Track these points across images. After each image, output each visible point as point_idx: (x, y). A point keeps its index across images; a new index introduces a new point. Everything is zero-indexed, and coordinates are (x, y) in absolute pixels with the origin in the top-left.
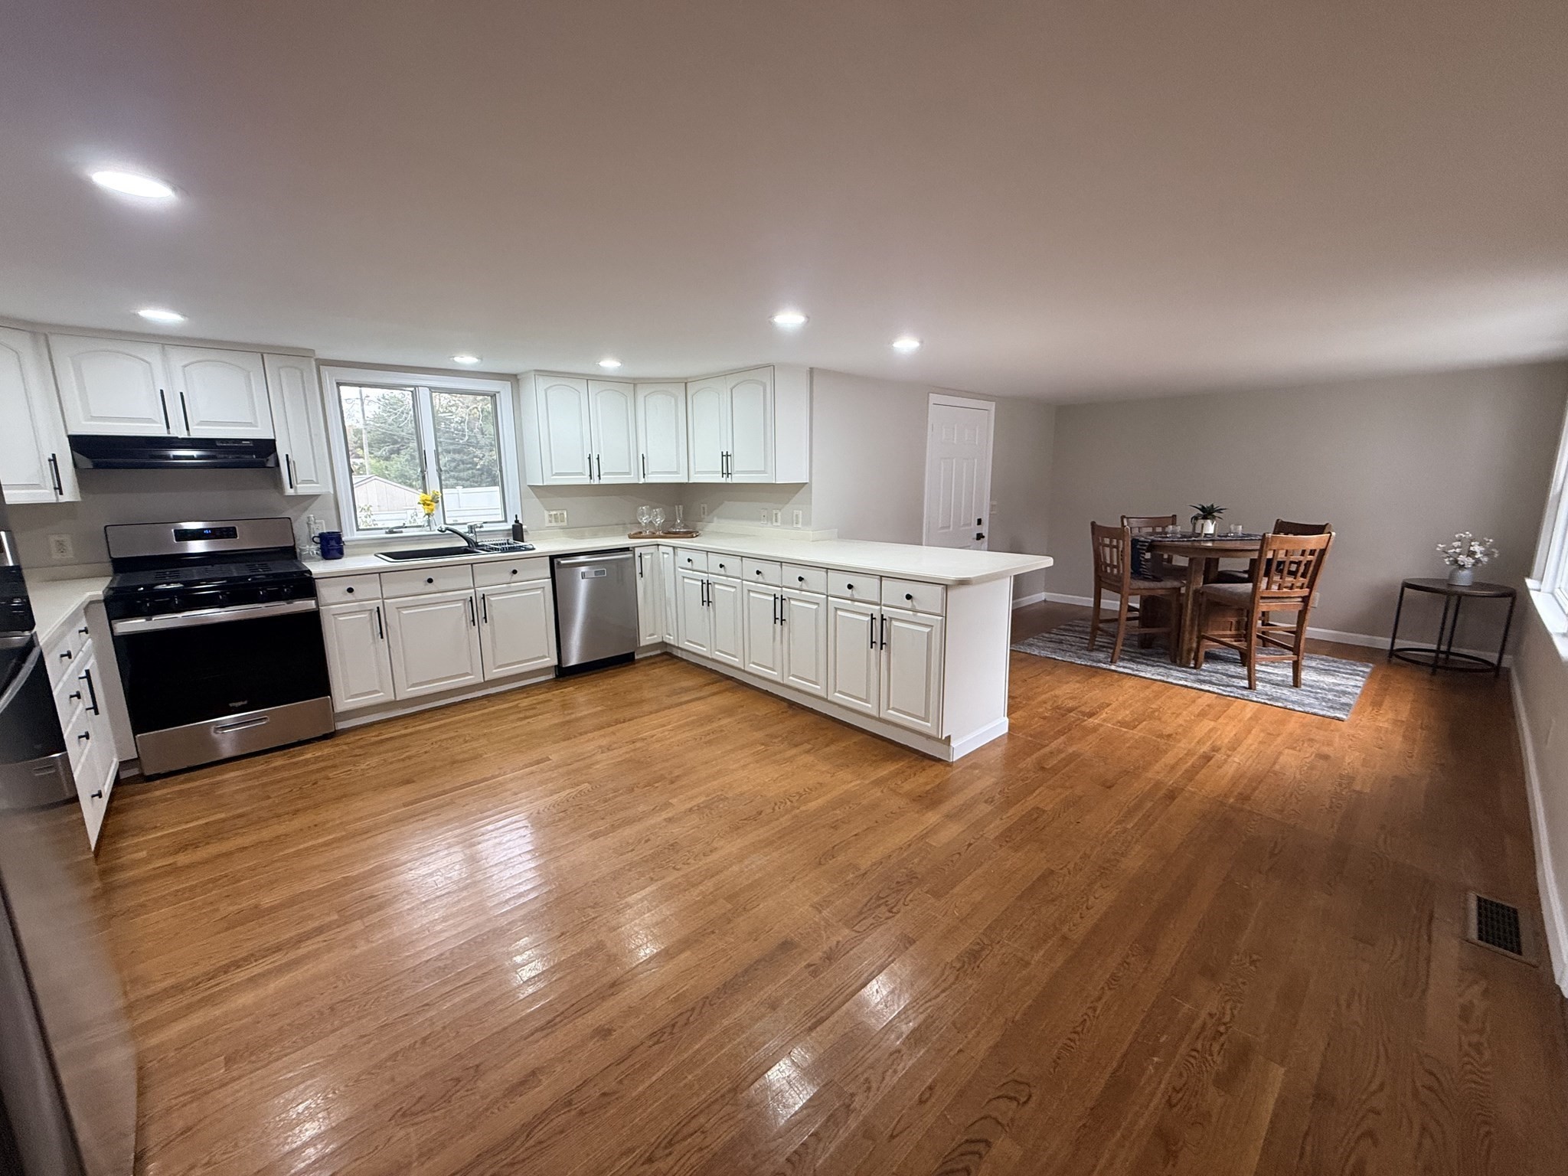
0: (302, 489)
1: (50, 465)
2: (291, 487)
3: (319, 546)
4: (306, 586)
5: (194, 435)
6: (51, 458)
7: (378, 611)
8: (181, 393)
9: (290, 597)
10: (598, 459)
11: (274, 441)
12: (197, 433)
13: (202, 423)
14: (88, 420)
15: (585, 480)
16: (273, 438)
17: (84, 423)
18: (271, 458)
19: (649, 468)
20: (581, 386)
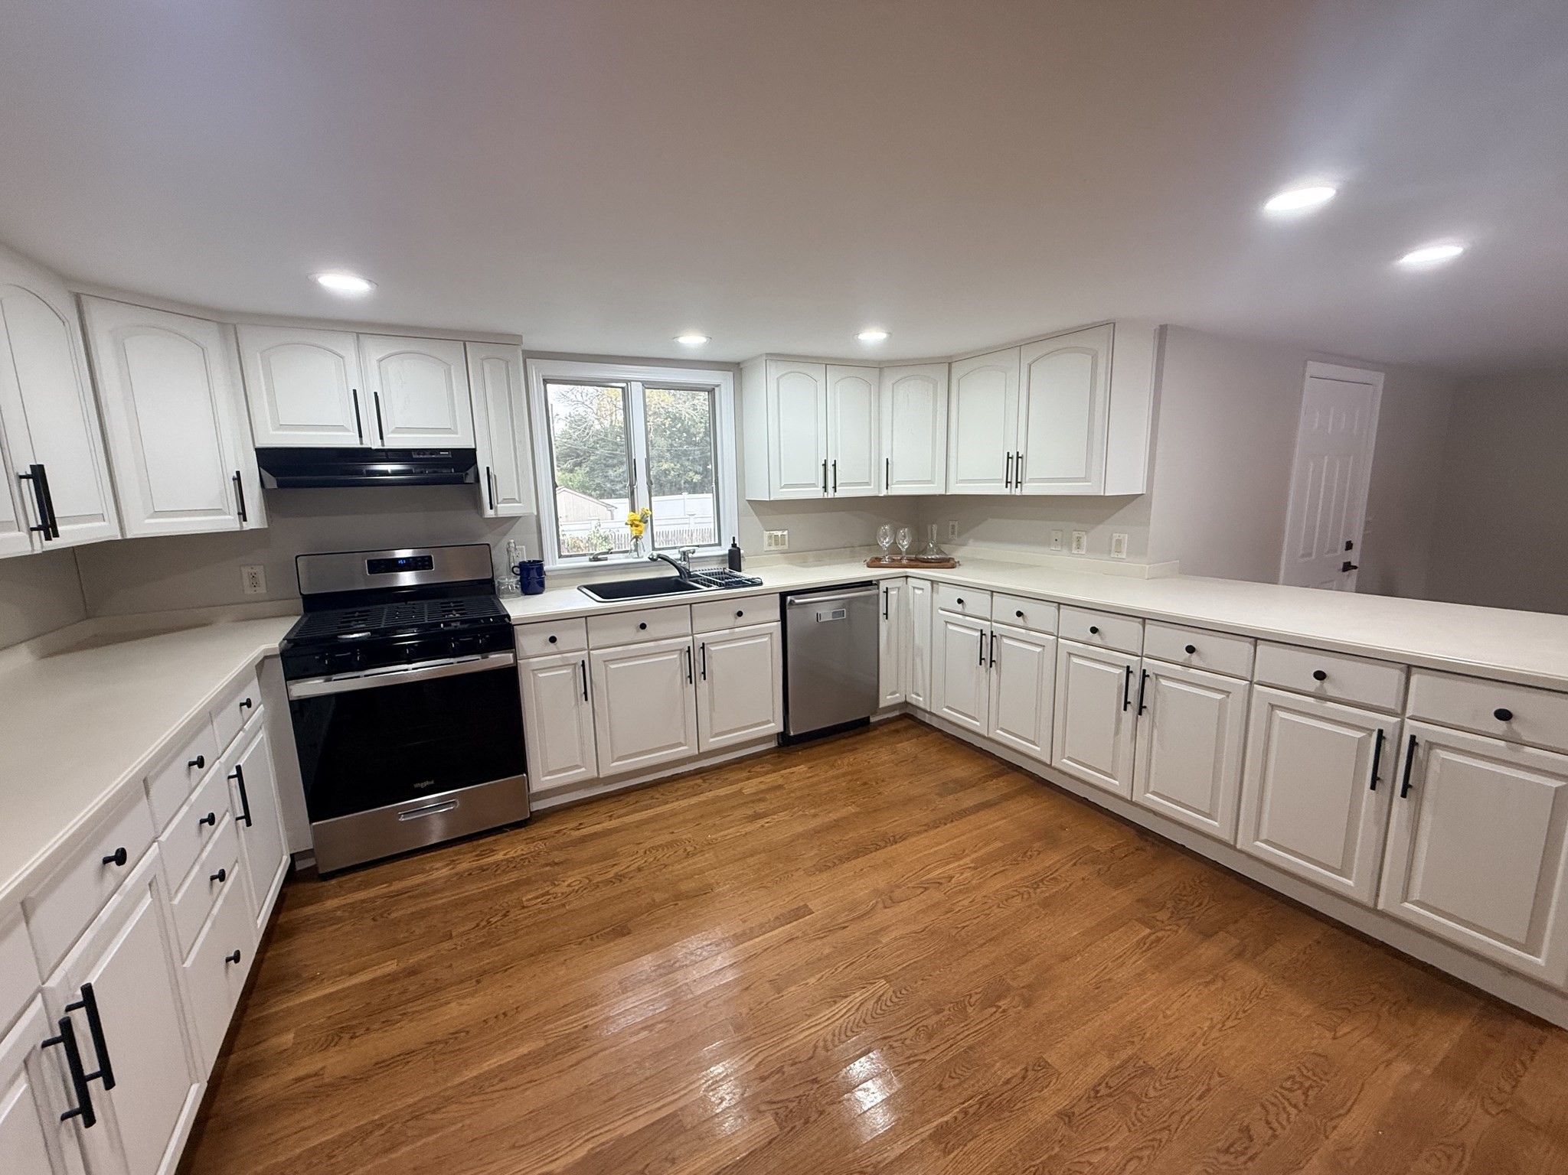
0: (504, 510)
1: (234, 484)
2: (491, 508)
3: (519, 577)
4: (503, 634)
5: (389, 445)
6: (236, 476)
7: (583, 665)
8: (376, 394)
9: (485, 650)
10: (835, 465)
11: (474, 450)
12: (393, 442)
13: (398, 430)
14: (277, 430)
15: (817, 493)
16: (474, 447)
17: (272, 432)
18: (471, 471)
19: (895, 476)
20: (818, 373)
